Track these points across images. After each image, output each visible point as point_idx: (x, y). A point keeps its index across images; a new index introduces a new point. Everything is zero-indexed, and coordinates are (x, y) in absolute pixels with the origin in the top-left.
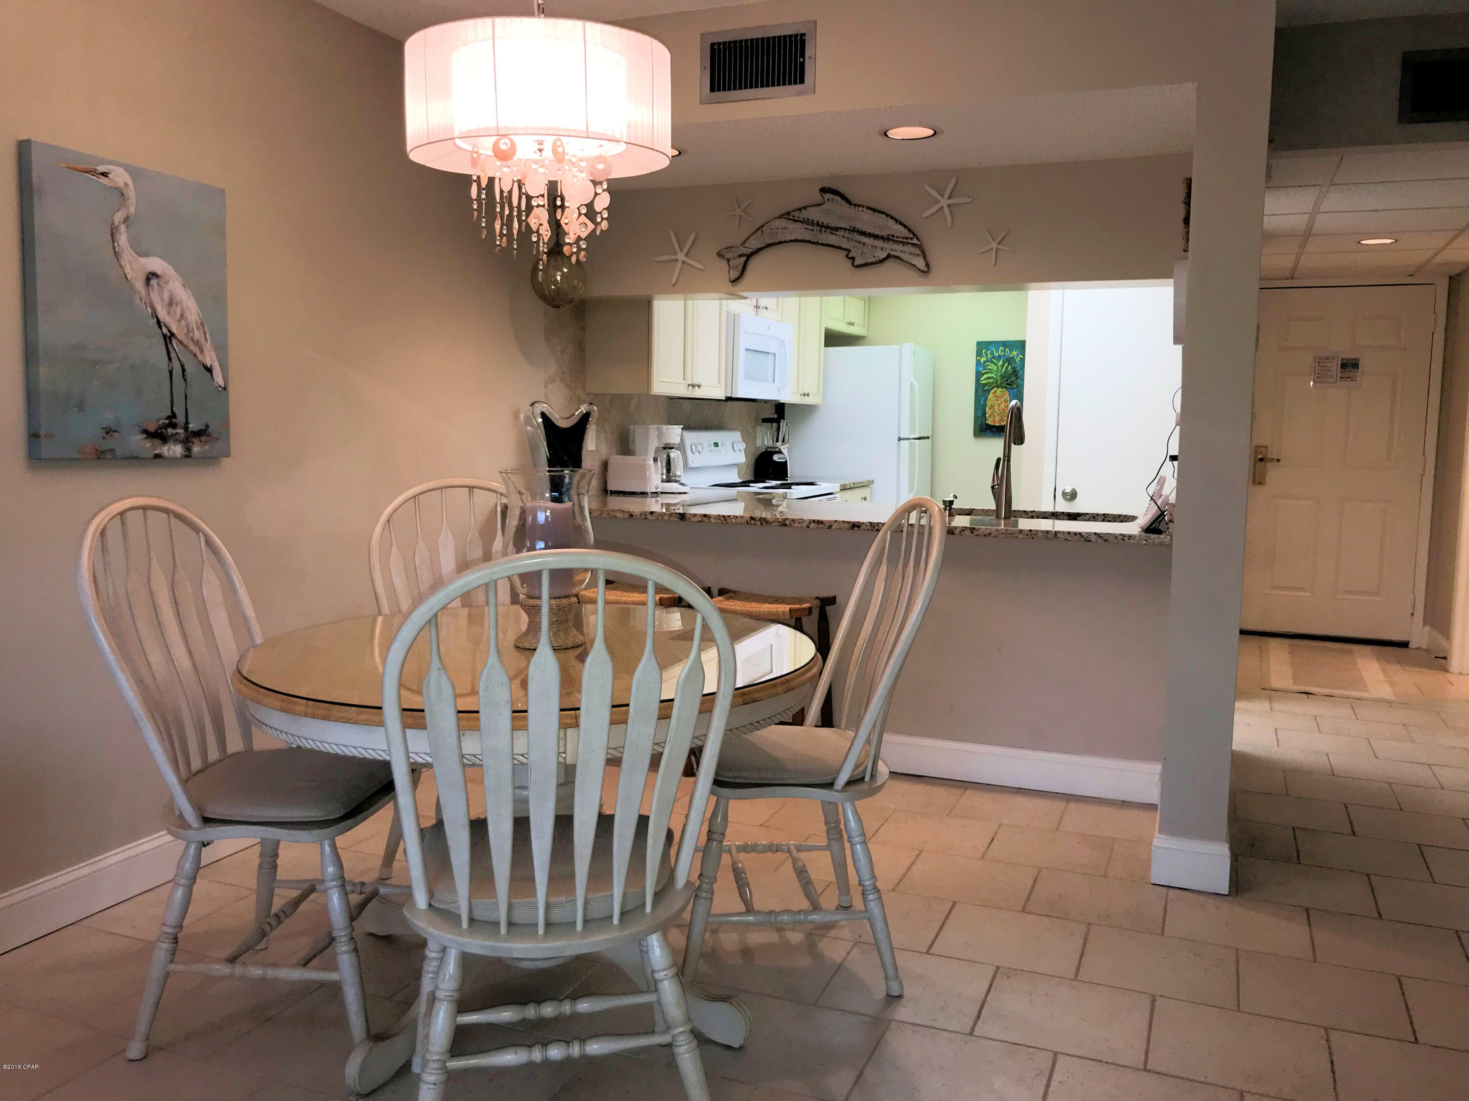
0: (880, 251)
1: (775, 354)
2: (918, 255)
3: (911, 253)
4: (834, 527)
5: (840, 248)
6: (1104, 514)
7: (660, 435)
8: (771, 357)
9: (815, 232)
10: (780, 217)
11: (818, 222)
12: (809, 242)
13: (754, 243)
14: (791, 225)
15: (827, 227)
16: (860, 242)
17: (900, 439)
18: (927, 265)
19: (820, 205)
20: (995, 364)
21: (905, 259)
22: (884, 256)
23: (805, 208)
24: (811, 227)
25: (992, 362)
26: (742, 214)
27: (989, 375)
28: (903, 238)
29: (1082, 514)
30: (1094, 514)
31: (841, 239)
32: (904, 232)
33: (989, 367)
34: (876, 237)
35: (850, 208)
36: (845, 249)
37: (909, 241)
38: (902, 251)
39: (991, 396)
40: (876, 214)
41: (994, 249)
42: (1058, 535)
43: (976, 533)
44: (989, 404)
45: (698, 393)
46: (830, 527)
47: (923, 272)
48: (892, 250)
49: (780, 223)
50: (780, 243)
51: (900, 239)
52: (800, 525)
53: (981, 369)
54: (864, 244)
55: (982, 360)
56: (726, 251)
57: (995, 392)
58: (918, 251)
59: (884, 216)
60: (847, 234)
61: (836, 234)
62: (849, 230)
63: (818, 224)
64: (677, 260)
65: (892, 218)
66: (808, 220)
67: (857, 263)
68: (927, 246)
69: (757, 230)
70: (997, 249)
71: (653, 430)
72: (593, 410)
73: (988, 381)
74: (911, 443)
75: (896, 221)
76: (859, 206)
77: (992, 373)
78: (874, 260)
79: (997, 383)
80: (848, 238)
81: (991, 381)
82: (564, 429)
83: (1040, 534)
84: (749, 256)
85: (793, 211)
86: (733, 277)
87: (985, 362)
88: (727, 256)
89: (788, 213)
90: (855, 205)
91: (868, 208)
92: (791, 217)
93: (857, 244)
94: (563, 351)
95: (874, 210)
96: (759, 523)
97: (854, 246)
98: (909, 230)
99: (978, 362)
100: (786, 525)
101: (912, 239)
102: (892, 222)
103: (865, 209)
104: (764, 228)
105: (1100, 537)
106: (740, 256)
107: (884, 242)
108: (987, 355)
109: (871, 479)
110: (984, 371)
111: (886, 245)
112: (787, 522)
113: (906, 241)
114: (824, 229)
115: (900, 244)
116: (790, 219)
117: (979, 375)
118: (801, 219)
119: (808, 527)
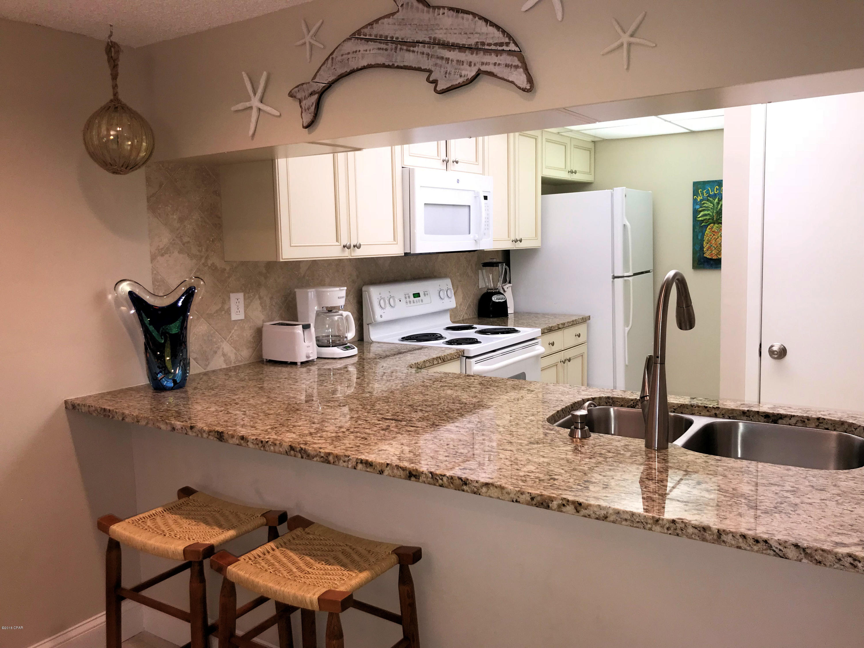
0: (468, 67)
1: (469, 206)
2: (516, 67)
3: (507, 66)
4: (386, 473)
5: (419, 69)
6: (818, 419)
7: (319, 297)
8: (467, 209)
9: (389, 51)
10: (349, 39)
11: (392, 37)
12: (384, 66)
13: (326, 77)
14: (362, 47)
15: (404, 43)
16: (442, 58)
17: (614, 277)
18: (530, 80)
19: (393, 14)
20: (711, 202)
21: (499, 75)
22: (473, 73)
23: (377, 21)
24: (383, 46)
25: (708, 200)
26: (313, 42)
27: (706, 212)
28: (496, 44)
29: (786, 416)
30: (802, 417)
31: (420, 56)
32: (497, 36)
33: (705, 205)
34: (462, 48)
35: (428, 12)
36: (425, 70)
37: (505, 48)
38: (495, 64)
39: (708, 231)
40: (461, 15)
41: (625, 46)
42: (724, 537)
43: (583, 512)
44: (706, 238)
45: (359, 254)
46: (381, 472)
47: (524, 90)
48: (483, 64)
49: (349, 47)
50: (353, 72)
51: (493, 47)
52: (345, 464)
53: (698, 207)
54: (447, 59)
55: (699, 199)
56: (297, 89)
57: (712, 228)
58: (516, 62)
59: (470, 17)
60: (426, 50)
61: (413, 52)
62: (429, 43)
63: (392, 42)
64: (251, 108)
65: (481, 18)
66: (381, 36)
67: (439, 88)
68: (529, 54)
69: (327, 59)
70: (630, 44)
71: (311, 293)
72: (199, 285)
73: (705, 218)
74: (625, 280)
75: (486, 21)
76: (439, 8)
77: (708, 210)
78: (461, 80)
79: (713, 219)
80: (428, 54)
81: (708, 217)
82: (162, 309)
83: (691, 530)
84: (322, 94)
85: (363, 28)
86: (306, 122)
87: (701, 200)
88: (299, 96)
89: (359, 32)
90: (434, 8)
91: (451, 9)
92: (362, 36)
93: (439, 62)
94: (181, 220)
95: (458, 11)
96: (300, 456)
97: (436, 65)
98: (504, 32)
99: (695, 201)
100: (329, 462)
101: (507, 44)
102: (480, 24)
103: (446, 11)
104: (334, 56)
105: (806, 554)
106: (311, 94)
107: (472, 54)
108: (703, 194)
109: (587, 315)
110: (700, 209)
111: (474, 58)
112: (331, 458)
113: (500, 48)
114: (399, 46)
115: (493, 55)
116: (362, 39)
117: (696, 212)
118: (373, 37)
119: (355, 468)
